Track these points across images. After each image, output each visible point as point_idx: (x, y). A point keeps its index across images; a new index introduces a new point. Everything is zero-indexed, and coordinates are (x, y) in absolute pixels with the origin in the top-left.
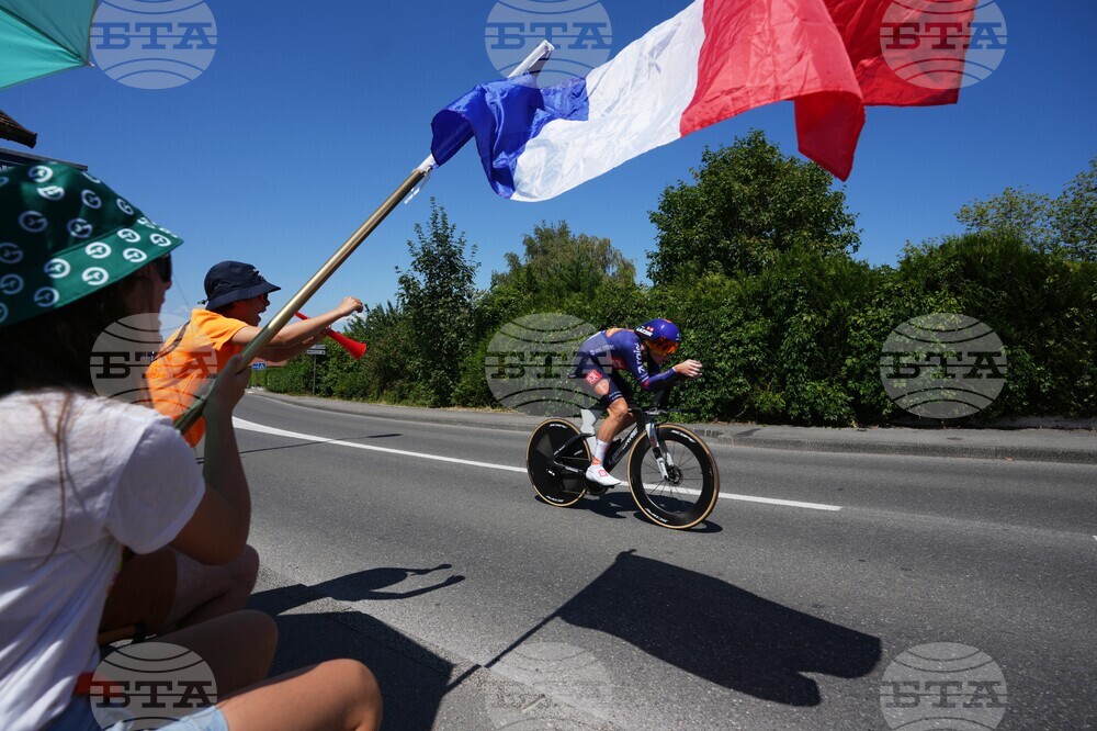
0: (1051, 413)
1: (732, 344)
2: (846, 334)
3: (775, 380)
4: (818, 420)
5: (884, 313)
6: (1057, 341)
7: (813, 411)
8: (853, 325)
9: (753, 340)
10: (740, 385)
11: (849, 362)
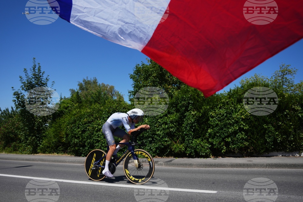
0: (281, 150)
1: (163, 124)
2: (208, 120)
3: (180, 139)
4: (198, 156)
5: (223, 111)
6: (282, 123)
7: (195, 151)
8: (210, 116)
9: (172, 122)
10: (166, 141)
11: (209, 131)
